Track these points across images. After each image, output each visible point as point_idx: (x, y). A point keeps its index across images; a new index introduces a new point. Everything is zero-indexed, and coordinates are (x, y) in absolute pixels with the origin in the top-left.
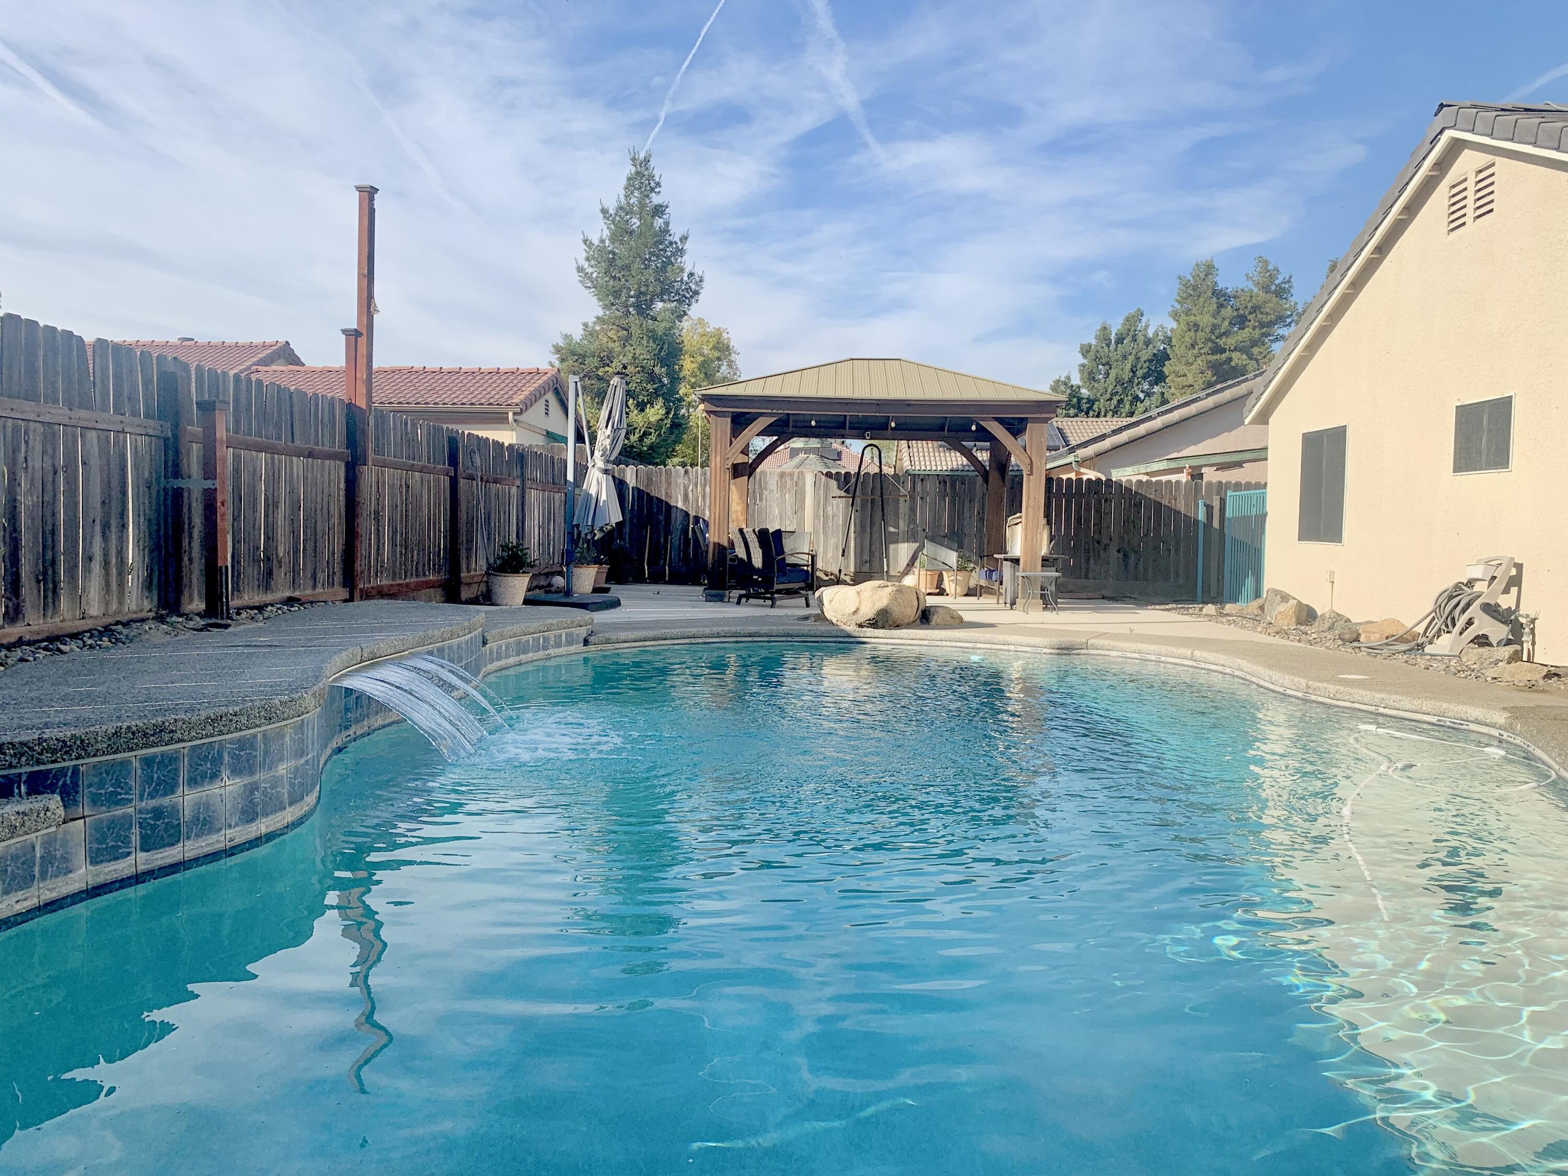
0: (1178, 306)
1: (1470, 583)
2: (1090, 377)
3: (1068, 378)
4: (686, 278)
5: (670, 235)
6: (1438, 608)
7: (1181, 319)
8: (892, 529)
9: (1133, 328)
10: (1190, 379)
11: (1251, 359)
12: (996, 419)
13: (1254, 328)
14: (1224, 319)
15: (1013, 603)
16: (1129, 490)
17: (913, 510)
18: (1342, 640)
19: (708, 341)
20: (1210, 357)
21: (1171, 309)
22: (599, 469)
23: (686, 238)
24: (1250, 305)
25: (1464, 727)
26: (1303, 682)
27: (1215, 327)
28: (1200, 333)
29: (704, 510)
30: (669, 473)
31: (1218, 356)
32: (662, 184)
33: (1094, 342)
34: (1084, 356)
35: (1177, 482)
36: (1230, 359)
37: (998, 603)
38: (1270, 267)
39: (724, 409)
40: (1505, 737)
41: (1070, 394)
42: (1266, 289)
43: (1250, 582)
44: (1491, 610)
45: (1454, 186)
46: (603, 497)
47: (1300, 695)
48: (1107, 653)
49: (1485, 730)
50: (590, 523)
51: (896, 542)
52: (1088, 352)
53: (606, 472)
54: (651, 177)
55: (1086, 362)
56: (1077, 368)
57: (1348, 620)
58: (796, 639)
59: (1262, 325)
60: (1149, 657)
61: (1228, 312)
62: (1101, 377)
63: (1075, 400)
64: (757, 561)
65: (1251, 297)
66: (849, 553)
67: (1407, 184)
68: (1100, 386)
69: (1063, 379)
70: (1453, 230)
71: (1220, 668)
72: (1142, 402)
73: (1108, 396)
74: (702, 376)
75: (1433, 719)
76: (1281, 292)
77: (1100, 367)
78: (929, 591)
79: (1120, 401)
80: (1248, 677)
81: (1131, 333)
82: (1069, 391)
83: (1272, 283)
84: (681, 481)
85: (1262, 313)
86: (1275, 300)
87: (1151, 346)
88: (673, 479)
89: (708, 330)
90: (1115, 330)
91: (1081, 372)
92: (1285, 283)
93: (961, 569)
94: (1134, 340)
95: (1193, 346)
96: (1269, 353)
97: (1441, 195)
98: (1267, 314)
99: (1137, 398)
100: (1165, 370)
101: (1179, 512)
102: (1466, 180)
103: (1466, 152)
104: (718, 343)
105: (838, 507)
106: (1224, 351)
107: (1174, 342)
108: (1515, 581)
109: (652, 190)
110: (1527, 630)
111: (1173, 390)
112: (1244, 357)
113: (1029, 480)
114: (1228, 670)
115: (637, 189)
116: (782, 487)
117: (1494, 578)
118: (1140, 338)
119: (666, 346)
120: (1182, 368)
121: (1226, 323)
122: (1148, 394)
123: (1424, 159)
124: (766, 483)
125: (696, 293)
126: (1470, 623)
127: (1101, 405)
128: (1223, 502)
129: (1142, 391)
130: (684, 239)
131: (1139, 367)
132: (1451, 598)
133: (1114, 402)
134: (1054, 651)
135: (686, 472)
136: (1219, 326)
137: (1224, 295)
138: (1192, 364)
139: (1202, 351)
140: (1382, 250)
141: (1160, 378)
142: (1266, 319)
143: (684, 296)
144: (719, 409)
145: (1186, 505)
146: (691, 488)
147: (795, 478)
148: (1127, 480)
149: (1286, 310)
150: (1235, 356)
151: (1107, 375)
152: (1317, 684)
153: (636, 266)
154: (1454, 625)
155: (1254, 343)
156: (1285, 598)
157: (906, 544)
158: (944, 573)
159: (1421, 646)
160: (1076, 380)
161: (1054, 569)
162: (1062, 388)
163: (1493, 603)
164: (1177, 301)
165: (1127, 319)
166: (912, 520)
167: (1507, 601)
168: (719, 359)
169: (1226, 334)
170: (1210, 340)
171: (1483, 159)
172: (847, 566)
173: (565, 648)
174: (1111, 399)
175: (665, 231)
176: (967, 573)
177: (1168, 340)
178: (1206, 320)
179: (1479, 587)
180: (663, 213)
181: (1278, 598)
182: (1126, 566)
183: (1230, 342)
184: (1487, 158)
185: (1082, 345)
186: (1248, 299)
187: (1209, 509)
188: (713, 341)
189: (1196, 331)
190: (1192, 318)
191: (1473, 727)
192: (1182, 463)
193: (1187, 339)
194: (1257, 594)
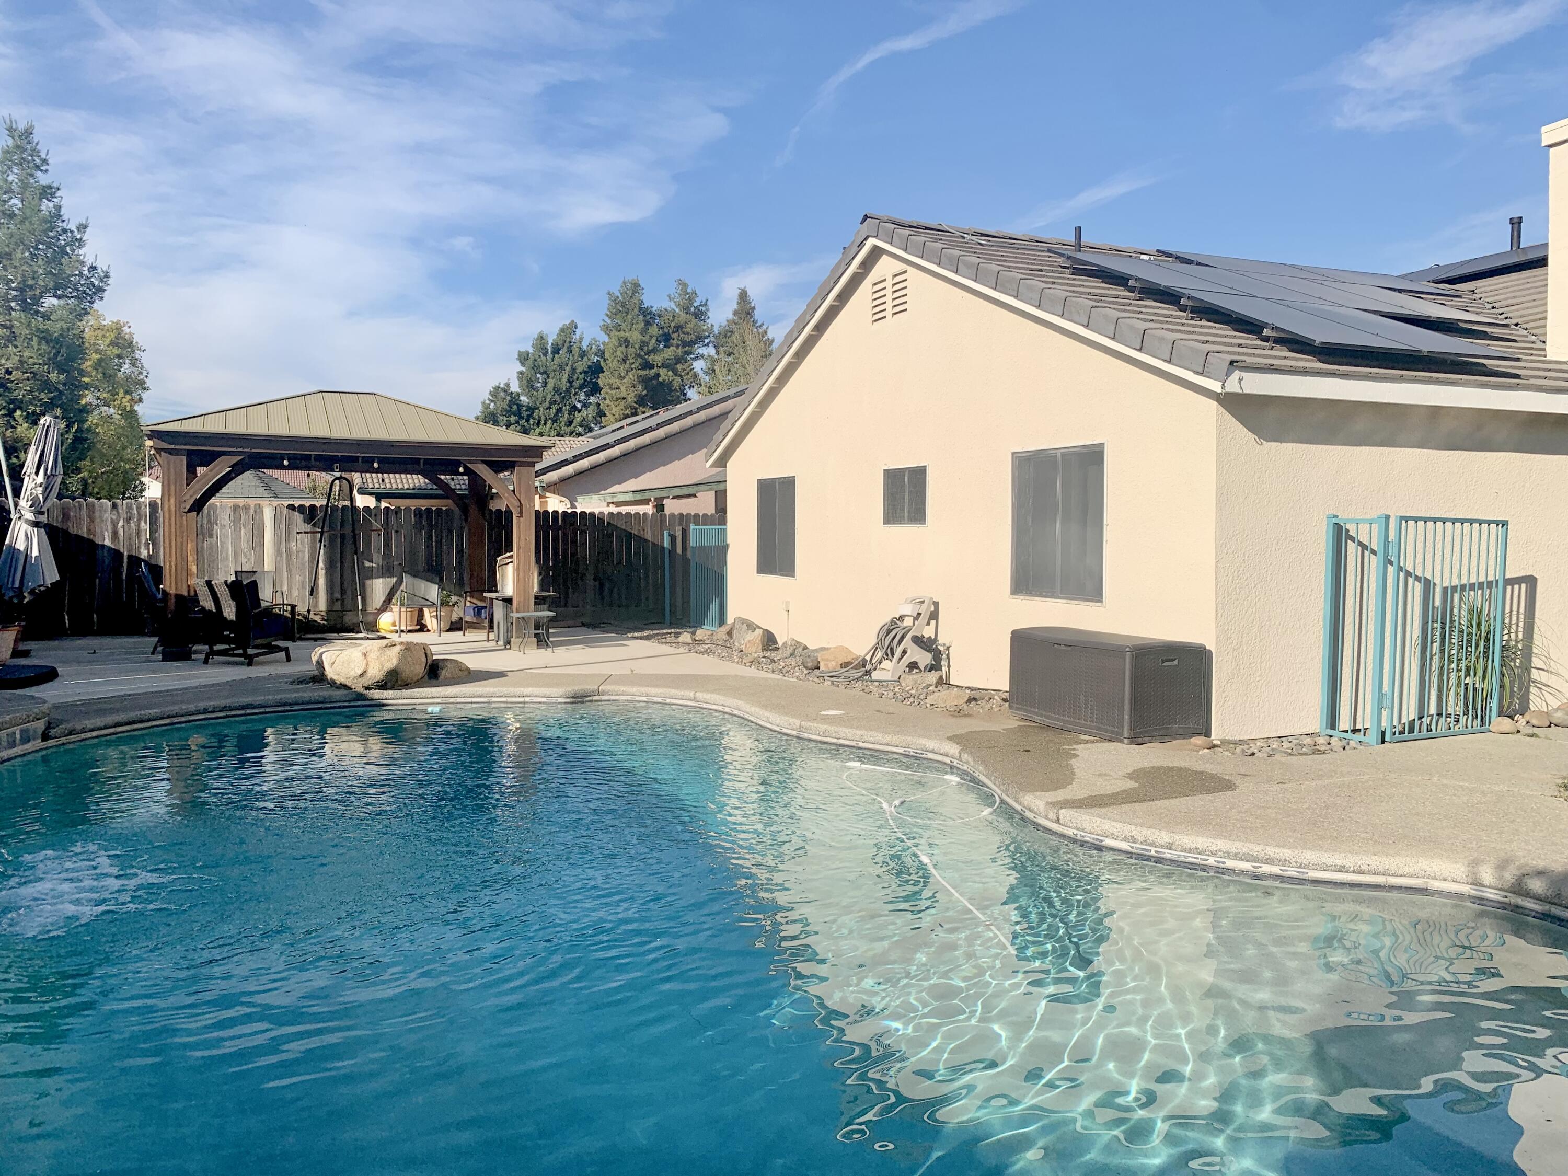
0: (609, 321)
1: (901, 618)
2: (529, 385)
3: (508, 385)
4: (86, 272)
5: (63, 221)
6: (880, 641)
7: (612, 334)
8: (367, 564)
9: (568, 340)
10: (623, 393)
11: (676, 375)
12: (484, 462)
13: (677, 347)
14: (651, 337)
15: (508, 642)
16: (601, 520)
17: (387, 544)
18: (806, 668)
19: (104, 336)
20: (641, 373)
21: (602, 323)
22: (28, 522)
23: (85, 227)
24: (673, 324)
25: (924, 756)
26: (797, 722)
27: (643, 344)
28: (630, 349)
29: (139, 548)
30: (91, 508)
31: (647, 372)
32: (50, 161)
33: (531, 350)
34: (523, 364)
35: (645, 514)
36: (658, 375)
37: (488, 640)
38: (689, 290)
39: (178, 447)
40: (955, 764)
41: (510, 401)
42: (686, 310)
43: (714, 607)
44: (918, 640)
45: (875, 284)
46: (35, 553)
47: (794, 733)
48: (617, 698)
49: (940, 758)
50: (17, 585)
51: (371, 578)
52: (527, 359)
53: (36, 524)
54: (35, 152)
55: (524, 369)
56: (516, 375)
57: (805, 648)
58: (296, 707)
59: (685, 344)
60: (655, 699)
61: (654, 330)
62: (539, 385)
63: (515, 407)
64: (230, 611)
65: (674, 316)
66: (318, 593)
67: (840, 277)
68: (539, 395)
69: (502, 386)
70: (876, 321)
71: (720, 708)
72: (579, 411)
73: (547, 404)
74: (100, 376)
75: (901, 750)
76: (699, 314)
77: (538, 375)
78: (409, 628)
79: (559, 410)
80: (746, 716)
81: (567, 345)
82: (508, 398)
83: (691, 305)
84: (108, 515)
85: (683, 333)
86: (694, 321)
87: (586, 358)
88: (97, 514)
89: (104, 323)
90: (551, 338)
91: (521, 380)
92: (702, 306)
93: (444, 603)
94: (570, 351)
95: (624, 361)
96: (691, 370)
97: (865, 289)
98: (688, 333)
99: (574, 407)
100: (600, 382)
101: (647, 541)
102: (885, 280)
103: (884, 256)
104: (117, 338)
105: (302, 543)
106: (651, 367)
107: (607, 356)
108: (934, 616)
109: (38, 168)
110: (944, 656)
111: (608, 402)
112: (670, 373)
113: (519, 522)
114: (727, 710)
115: (16, 164)
116: (236, 521)
117: (919, 614)
118: (576, 351)
119: (63, 350)
120: (615, 381)
121: (653, 341)
122: (586, 405)
123: (853, 258)
124: (216, 518)
125: (101, 290)
126: (905, 652)
127: (540, 413)
128: (685, 532)
129: (579, 401)
130: (83, 227)
131: (575, 377)
132: (889, 631)
133: (553, 411)
134: (568, 700)
135: (114, 506)
136: (647, 344)
137: (650, 313)
138: (624, 378)
139: (633, 366)
140: (821, 328)
141: (595, 389)
142: (687, 338)
143: (84, 292)
144: (172, 447)
145: (653, 535)
146: (121, 524)
147: (252, 512)
148: (600, 513)
149: (704, 331)
150: (663, 372)
151: (545, 384)
152: (809, 724)
153: (19, 255)
154: (893, 655)
155: (679, 360)
156: (751, 627)
157: (381, 580)
158: (426, 610)
159: (868, 673)
160: (515, 388)
161: (545, 607)
162: (502, 394)
163: (919, 635)
164: (607, 315)
165: (562, 330)
166: (387, 555)
167: (928, 632)
168: (119, 356)
169: (654, 351)
170: (639, 356)
171: (900, 266)
172: (316, 605)
173: (21, 747)
174: (549, 408)
175: (57, 215)
176: (449, 609)
177: (601, 353)
178: (635, 336)
179: (908, 622)
180: (53, 195)
181: (745, 626)
182: (601, 593)
183: (657, 359)
184: (902, 266)
185: (519, 352)
186: (671, 319)
187: (673, 538)
188: (111, 336)
189: (626, 347)
190: (622, 334)
191: (930, 756)
192: (646, 495)
193: (618, 353)
194: (722, 621)
